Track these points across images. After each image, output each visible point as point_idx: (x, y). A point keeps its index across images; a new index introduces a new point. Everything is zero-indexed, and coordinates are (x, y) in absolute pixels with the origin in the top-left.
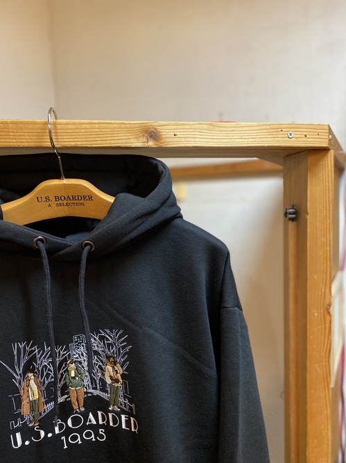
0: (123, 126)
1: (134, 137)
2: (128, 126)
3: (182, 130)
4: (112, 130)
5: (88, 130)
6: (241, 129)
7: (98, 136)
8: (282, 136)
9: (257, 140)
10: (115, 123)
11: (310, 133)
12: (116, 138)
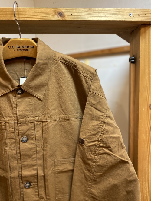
0: (46, 10)
1: (52, 15)
2: (49, 10)
3: (75, 12)
4: (41, 12)
5: (30, 12)
6: (105, 11)
7: (34, 15)
8: (127, 15)
9: (113, 17)
10: (43, 9)
11: (141, 14)
12: (43, 16)
